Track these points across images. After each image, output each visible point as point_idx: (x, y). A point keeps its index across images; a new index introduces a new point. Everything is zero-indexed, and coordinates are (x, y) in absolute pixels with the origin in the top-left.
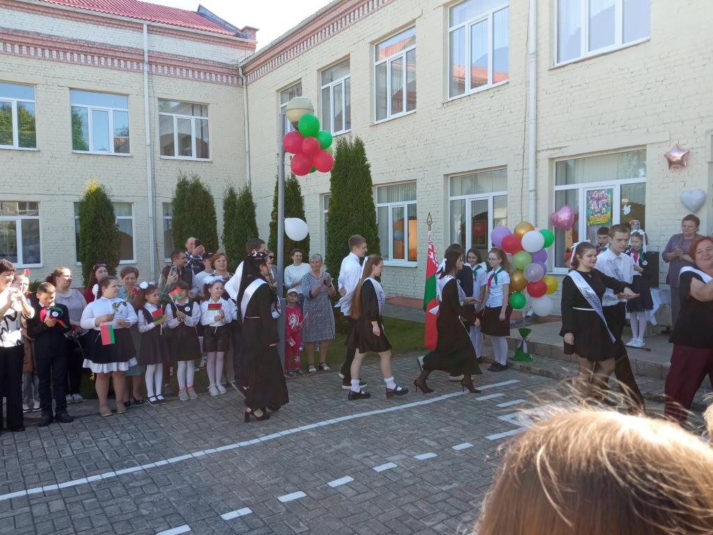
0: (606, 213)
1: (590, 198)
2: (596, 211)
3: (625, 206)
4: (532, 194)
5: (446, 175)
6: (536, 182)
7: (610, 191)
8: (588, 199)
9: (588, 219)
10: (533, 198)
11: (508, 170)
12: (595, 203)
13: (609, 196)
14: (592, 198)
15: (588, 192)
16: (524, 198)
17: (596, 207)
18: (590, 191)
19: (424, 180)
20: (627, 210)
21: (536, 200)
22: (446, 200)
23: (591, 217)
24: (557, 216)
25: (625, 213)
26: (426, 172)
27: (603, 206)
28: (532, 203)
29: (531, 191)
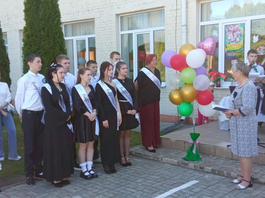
0: (240, 42)
1: (227, 31)
2: (232, 40)
3: (255, 36)
4: (184, 28)
5: (117, 15)
6: (187, 19)
7: (243, 25)
8: (225, 31)
9: (226, 47)
10: (185, 31)
11: (165, 10)
12: (231, 34)
13: (242, 29)
14: (229, 31)
15: (226, 26)
16: (177, 32)
17: (232, 38)
18: (227, 25)
19: (100, 19)
20: (256, 39)
21: (187, 32)
22: (117, 34)
23: (228, 45)
24: (203, 45)
25: (254, 42)
26: (101, 13)
27: (237, 36)
28: (184, 35)
29: (183, 26)
